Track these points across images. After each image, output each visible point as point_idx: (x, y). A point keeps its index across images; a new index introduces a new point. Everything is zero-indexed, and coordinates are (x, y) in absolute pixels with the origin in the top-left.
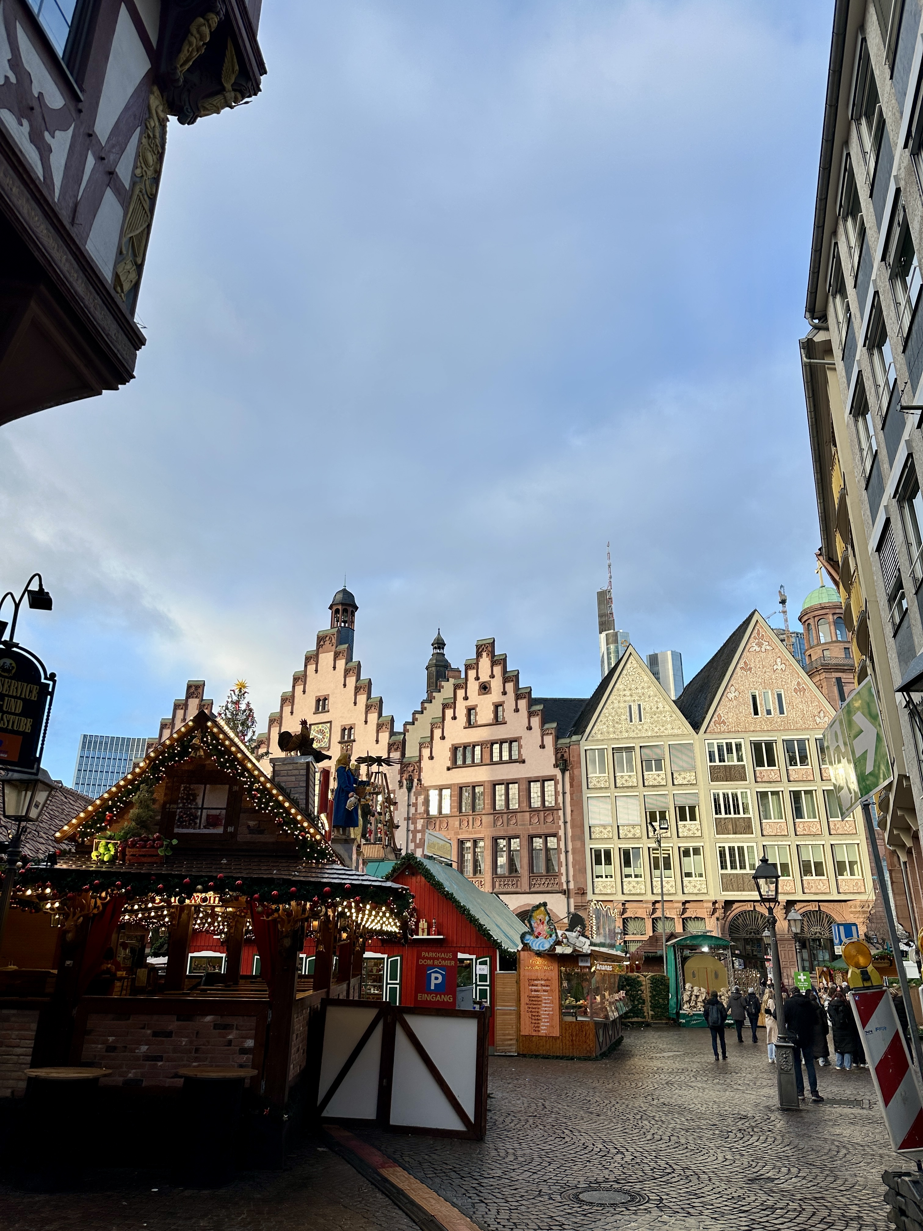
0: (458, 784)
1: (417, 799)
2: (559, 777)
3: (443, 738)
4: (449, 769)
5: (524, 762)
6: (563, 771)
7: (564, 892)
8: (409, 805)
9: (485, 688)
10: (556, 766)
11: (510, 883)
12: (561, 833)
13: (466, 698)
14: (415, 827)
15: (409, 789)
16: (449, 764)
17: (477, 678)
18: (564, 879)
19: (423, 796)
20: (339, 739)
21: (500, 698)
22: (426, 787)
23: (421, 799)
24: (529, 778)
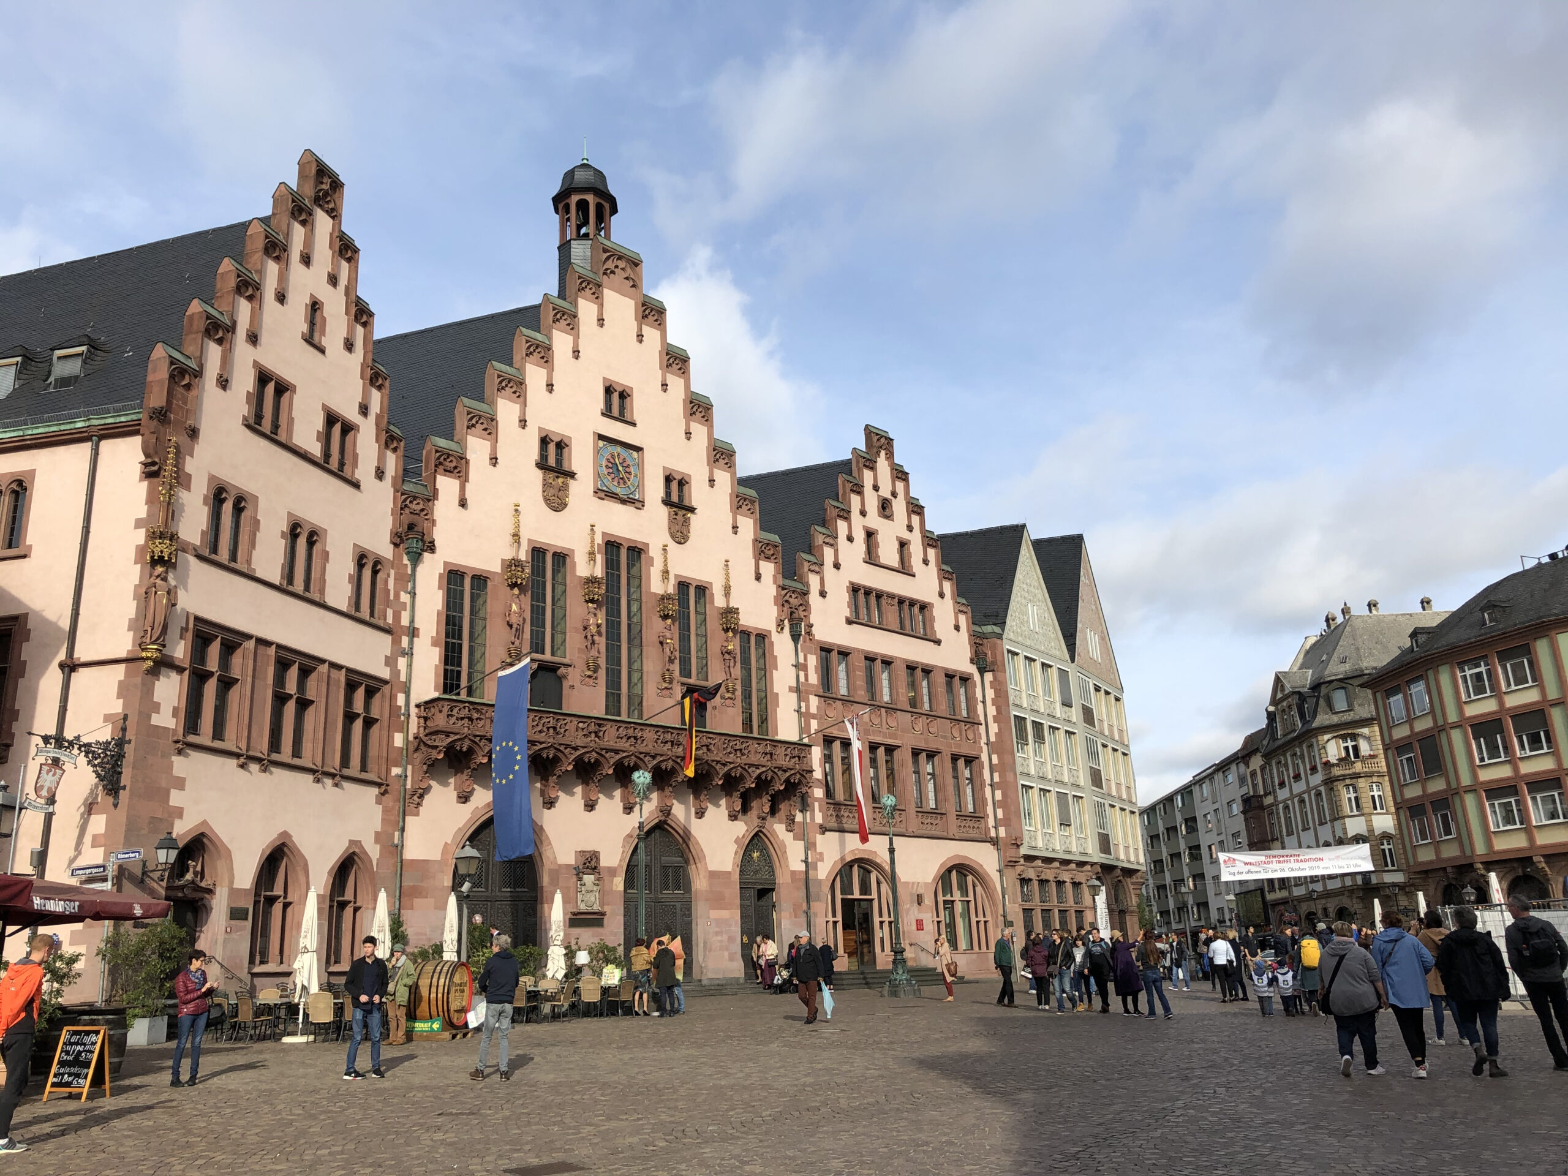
0: (863, 651)
1: (805, 659)
2: (977, 677)
3: (837, 566)
4: (849, 622)
5: (938, 642)
6: (982, 671)
7: (995, 842)
8: (797, 666)
9: (885, 507)
10: (972, 661)
11: (933, 821)
12: (984, 757)
13: (863, 513)
14: (807, 707)
15: (795, 637)
16: (847, 612)
17: (876, 488)
18: (991, 822)
19: (814, 657)
20: (661, 493)
21: (906, 535)
22: (819, 642)
23: (812, 661)
24: (946, 669)
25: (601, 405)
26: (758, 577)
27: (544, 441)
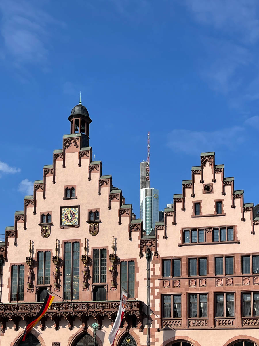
0: (187, 256)
1: (154, 266)
3: (175, 223)
4: (180, 246)
5: (239, 243)
8: (149, 270)
9: (208, 189)
11: (227, 322)
13: (193, 195)
14: (154, 285)
15: (149, 258)
16: (180, 242)
17: (202, 181)
19: (159, 264)
20: (87, 220)
21: (220, 197)
22: (161, 258)
23: (158, 266)
24: (242, 254)
25: (63, 196)
26: (130, 239)
27: (42, 216)
